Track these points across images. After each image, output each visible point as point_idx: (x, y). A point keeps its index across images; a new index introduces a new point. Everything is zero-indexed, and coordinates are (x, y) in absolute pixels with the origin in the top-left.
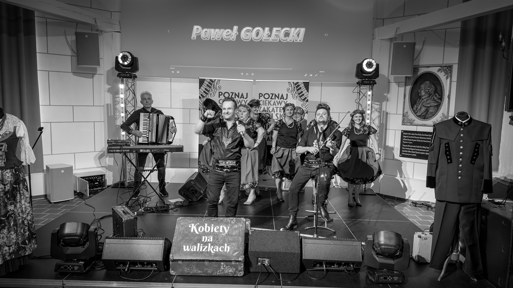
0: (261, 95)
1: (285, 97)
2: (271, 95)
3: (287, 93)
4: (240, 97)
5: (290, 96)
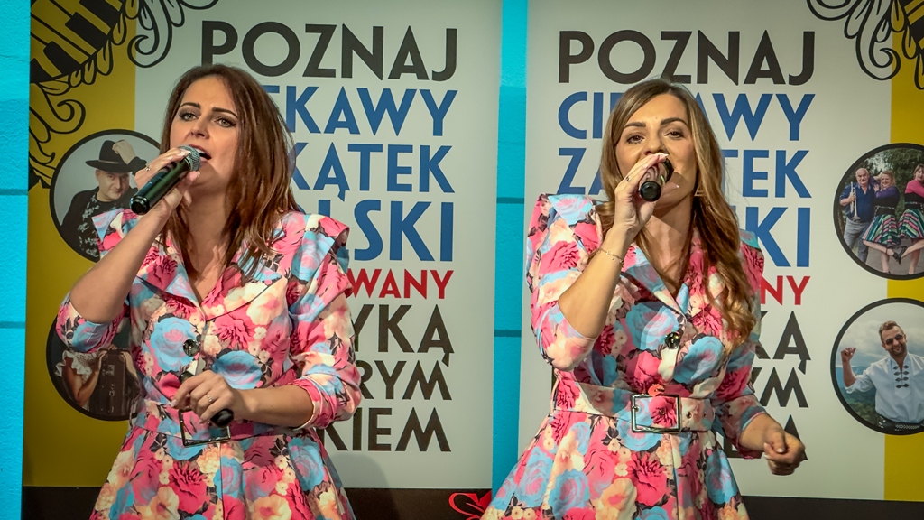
0: (576, 47)
1: (790, 63)
2: (664, 50)
3: (813, 24)
4: (388, 66)
5: (834, 47)
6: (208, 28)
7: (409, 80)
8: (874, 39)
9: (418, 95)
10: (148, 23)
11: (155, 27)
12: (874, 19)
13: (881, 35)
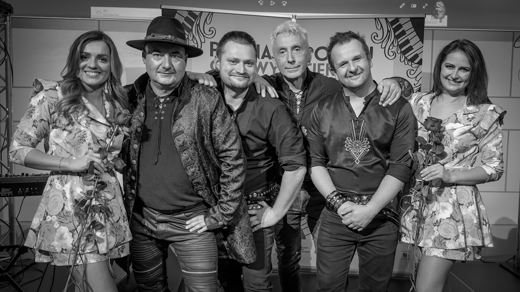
6: (212, 43)
7: (266, 59)
8: (389, 49)
9: (269, 64)
10: (195, 42)
11: (197, 43)
12: (389, 43)
13: (391, 48)
